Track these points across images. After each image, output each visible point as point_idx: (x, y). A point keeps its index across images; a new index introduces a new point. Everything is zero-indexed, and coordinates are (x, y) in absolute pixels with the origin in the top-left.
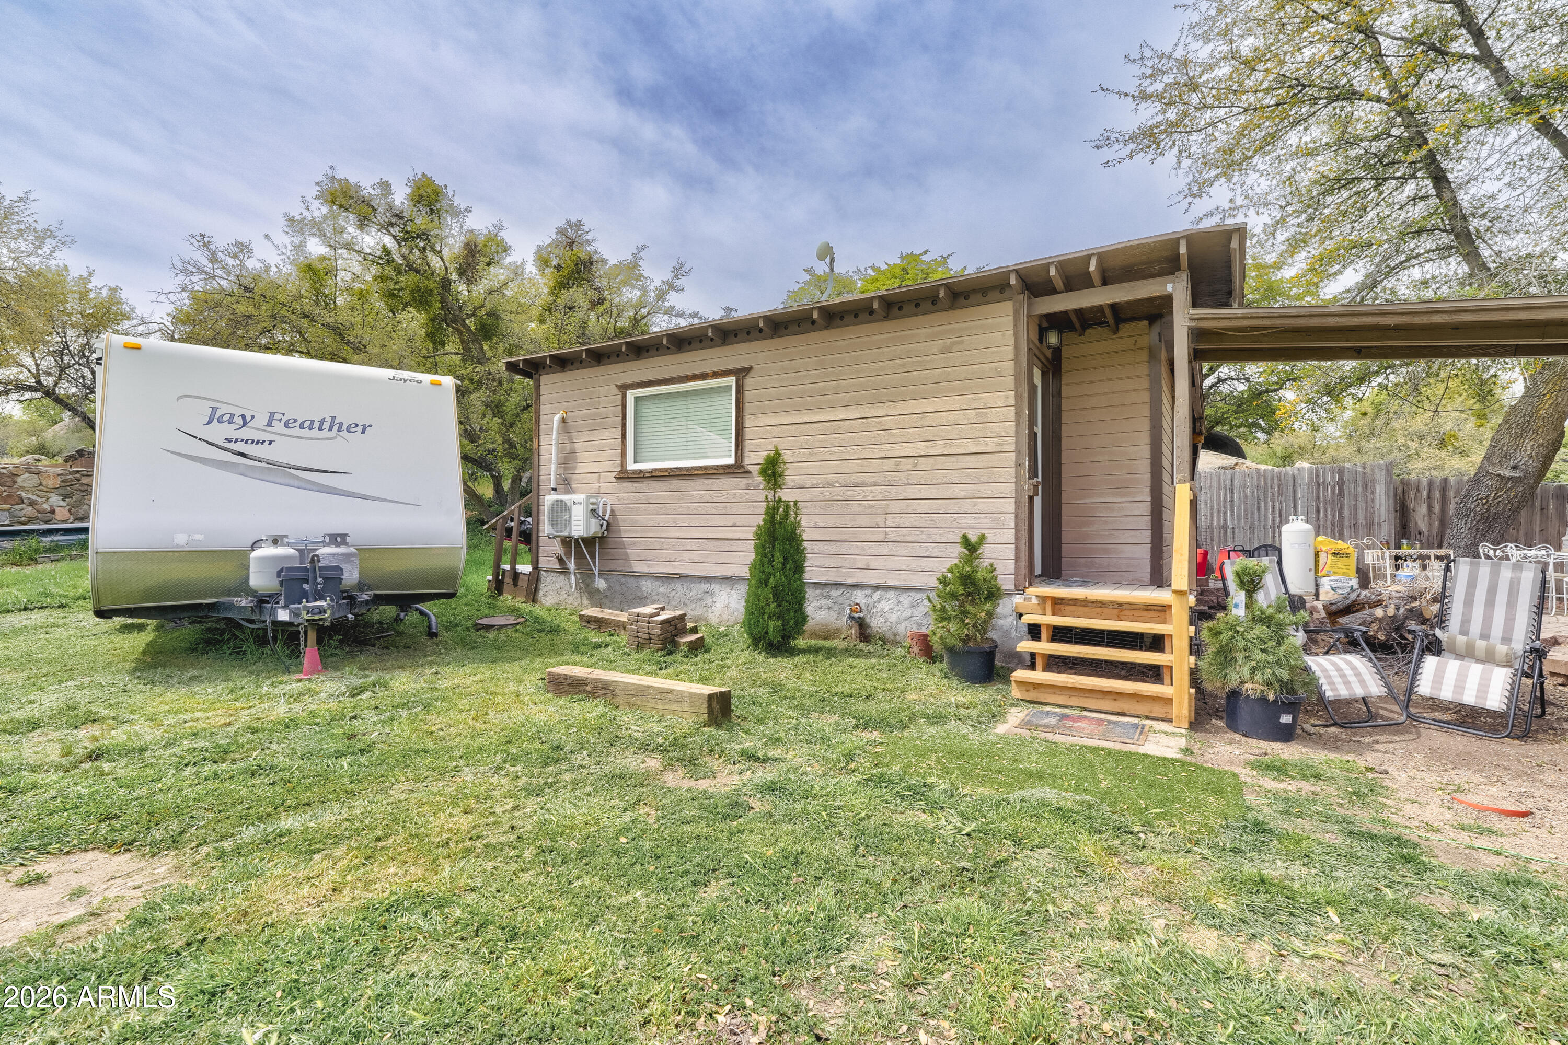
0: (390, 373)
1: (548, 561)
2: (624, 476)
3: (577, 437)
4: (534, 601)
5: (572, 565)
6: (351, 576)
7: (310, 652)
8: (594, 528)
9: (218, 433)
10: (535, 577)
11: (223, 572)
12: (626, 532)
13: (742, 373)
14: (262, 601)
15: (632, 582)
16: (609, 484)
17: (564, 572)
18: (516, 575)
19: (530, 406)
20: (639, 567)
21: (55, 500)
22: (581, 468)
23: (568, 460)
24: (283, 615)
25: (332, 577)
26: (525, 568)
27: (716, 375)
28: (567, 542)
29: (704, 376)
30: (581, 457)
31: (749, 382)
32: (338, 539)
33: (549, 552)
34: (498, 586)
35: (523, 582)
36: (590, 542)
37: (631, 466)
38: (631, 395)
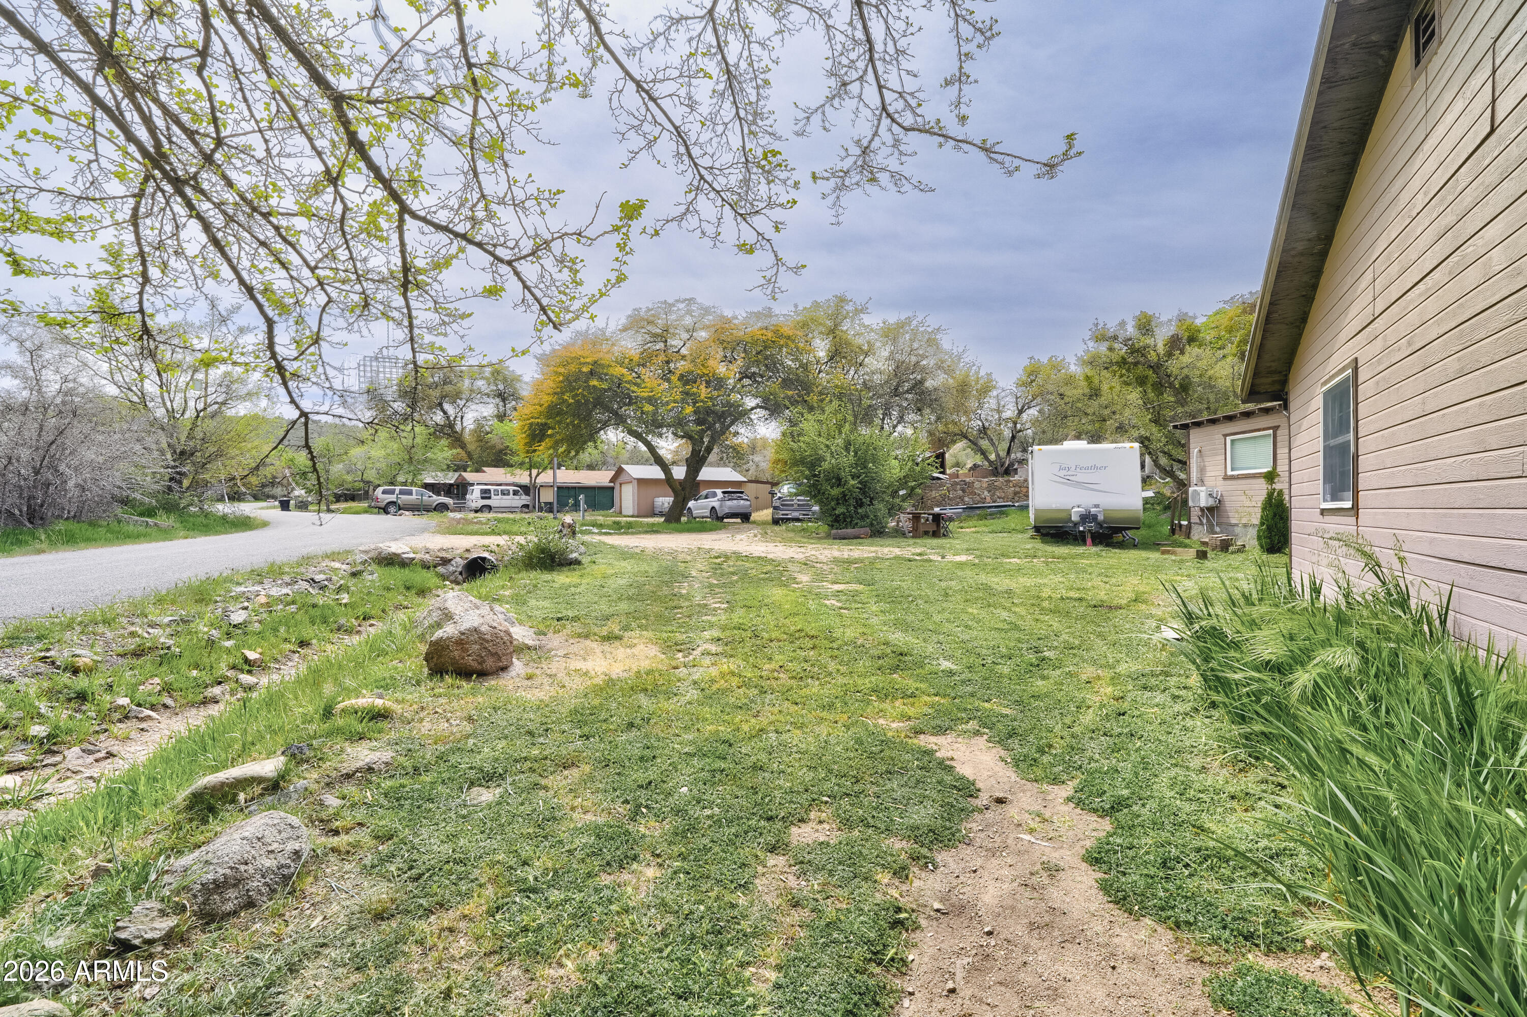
0: (1114, 445)
1: (1194, 519)
2: (1226, 478)
3: (1206, 459)
4: (1189, 538)
5: (1205, 521)
6: (1101, 517)
7: (1089, 540)
8: (1211, 502)
9: (1062, 473)
10: (1189, 527)
11: (1063, 515)
12: (1228, 504)
13: (1275, 429)
14: (1076, 524)
15: (1230, 528)
16: (1220, 482)
17: (1201, 524)
18: (1181, 526)
19: (1185, 447)
20: (1233, 521)
21: (986, 493)
22: (1208, 474)
23: (1202, 470)
24: (1081, 529)
25: (1095, 517)
26: (1184, 523)
27: (1264, 429)
28: (1202, 510)
29: (1259, 430)
30: (1208, 469)
31: (1279, 432)
32: (1097, 506)
33: (1195, 514)
34: (1173, 531)
35: (1184, 529)
36: (1211, 509)
37: (1230, 473)
38: (1229, 439)
